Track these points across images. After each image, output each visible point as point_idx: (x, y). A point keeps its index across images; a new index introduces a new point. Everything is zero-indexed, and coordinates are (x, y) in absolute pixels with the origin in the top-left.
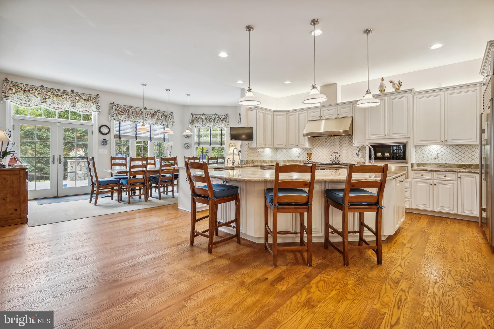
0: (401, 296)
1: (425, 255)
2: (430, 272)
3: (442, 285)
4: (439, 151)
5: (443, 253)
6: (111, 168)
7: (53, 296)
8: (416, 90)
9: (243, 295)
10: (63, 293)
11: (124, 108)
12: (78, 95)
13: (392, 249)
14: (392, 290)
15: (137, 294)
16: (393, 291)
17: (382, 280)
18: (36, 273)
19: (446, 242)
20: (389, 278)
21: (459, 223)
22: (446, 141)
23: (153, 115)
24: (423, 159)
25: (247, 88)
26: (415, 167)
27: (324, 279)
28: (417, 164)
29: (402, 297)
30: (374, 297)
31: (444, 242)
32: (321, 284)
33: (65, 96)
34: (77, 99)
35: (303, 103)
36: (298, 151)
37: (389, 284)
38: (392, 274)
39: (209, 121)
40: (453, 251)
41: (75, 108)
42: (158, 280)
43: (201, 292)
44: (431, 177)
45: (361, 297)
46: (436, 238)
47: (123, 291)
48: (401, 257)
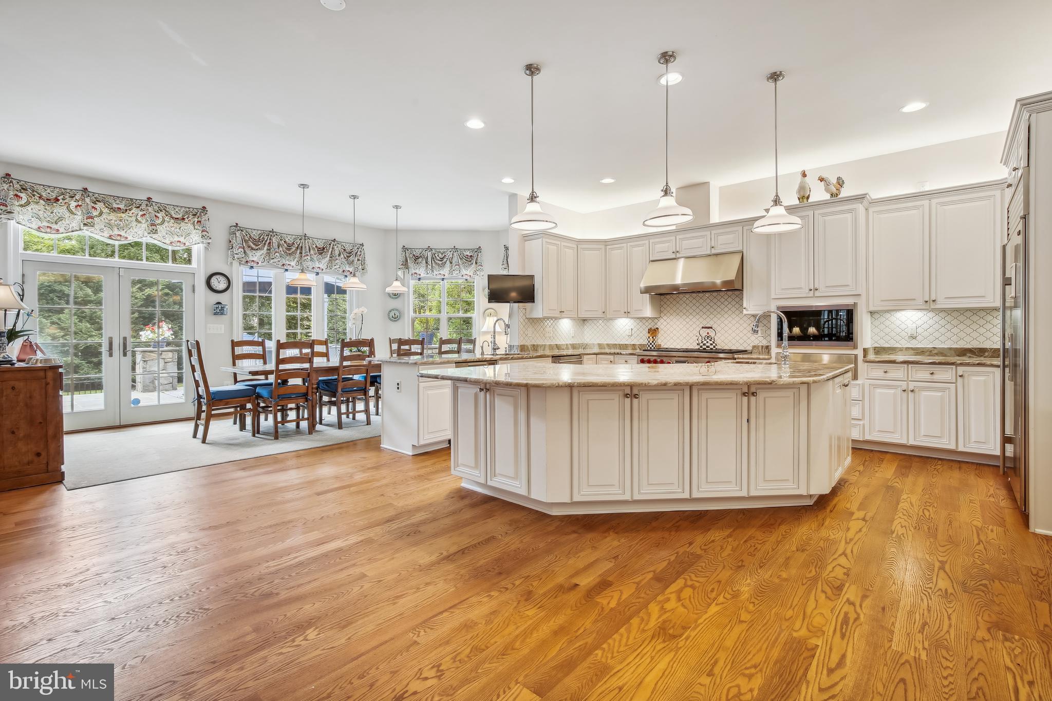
0: (846, 614)
1: (893, 532)
2: (904, 566)
3: (928, 590)
4: (919, 323)
5: (929, 528)
6: (234, 364)
7: (139, 629)
8: (873, 197)
9: (531, 619)
10: (160, 622)
11: (260, 235)
12: (162, 208)
13: (827, 523)
14: (830, 601)
15: (314, 621)
16: (831, 604)
17: (809, 583)
18: (98, 583)
19: (934, 506)
20: (823, 580)
21: (960, 468)
22: (934, 301)
23: (321, 251)
24: (887, 338)
25: (527, 194)
26: (871, 356)
27: (693, 584)
28: (875, 348)
29: (849, 615)
30: (794, 615)
31: (930, 506)
32: (688, 592)
33: (134, 210)
34: (161, 217)
35: (644, 225)
36: (629, 324)
37: (823, 591)
38: (827, 572)
39: (440, 263)
40: (949, 525)
41: (155, 236)
42: (354, 591)
43: (445, 614)
44: (904, 376)
45: (767, 618)
46: (914, 499)
47: (285, 615)
48: (846, 537)
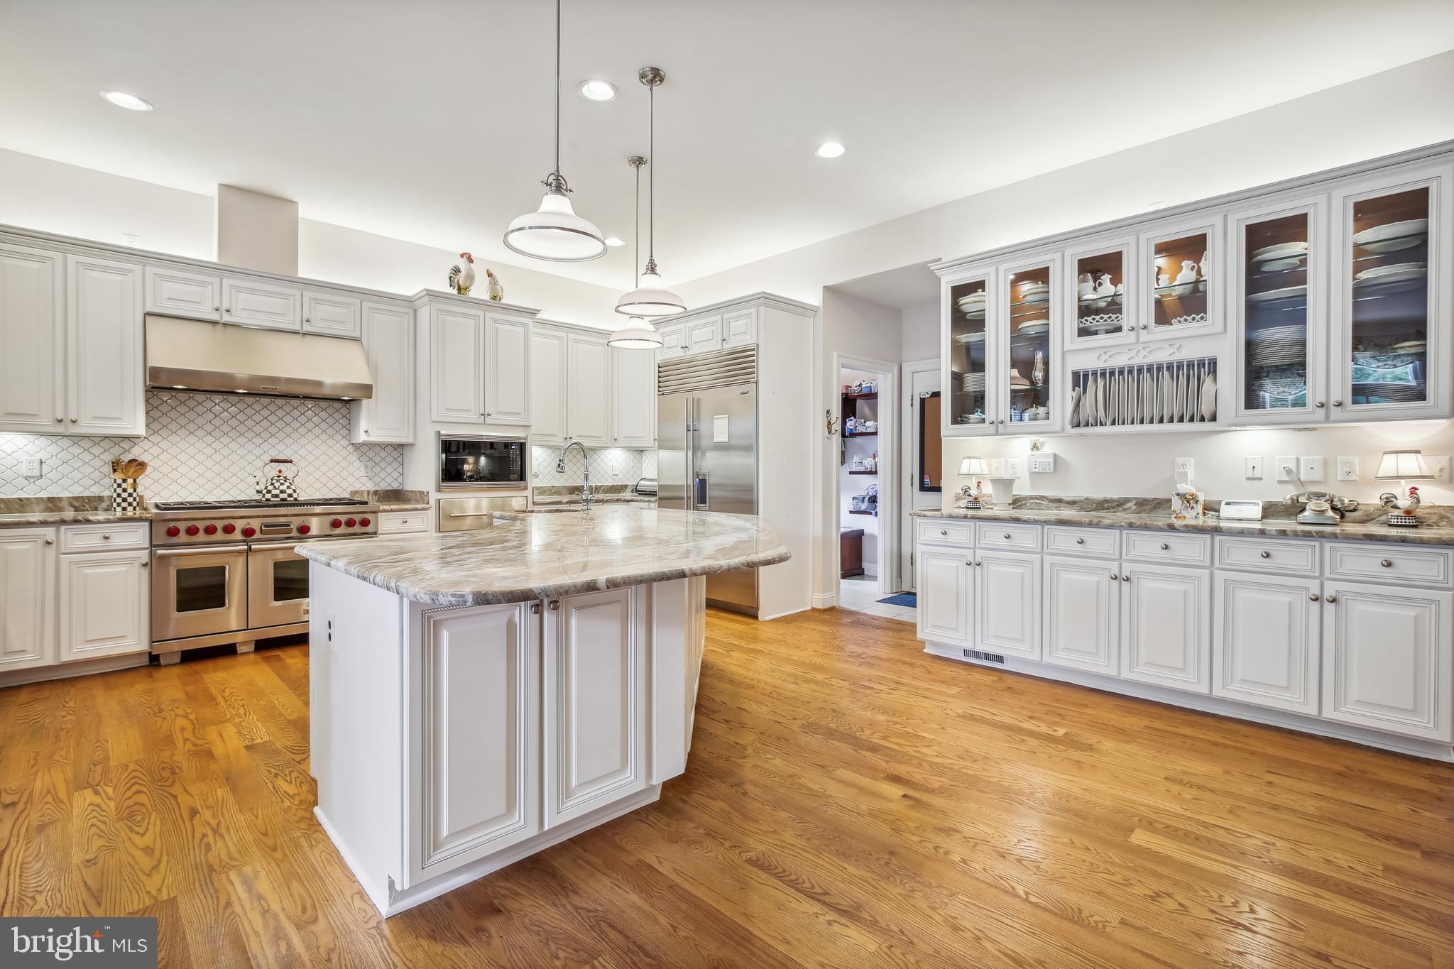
35: (617, 311)
36: (30, 449)
